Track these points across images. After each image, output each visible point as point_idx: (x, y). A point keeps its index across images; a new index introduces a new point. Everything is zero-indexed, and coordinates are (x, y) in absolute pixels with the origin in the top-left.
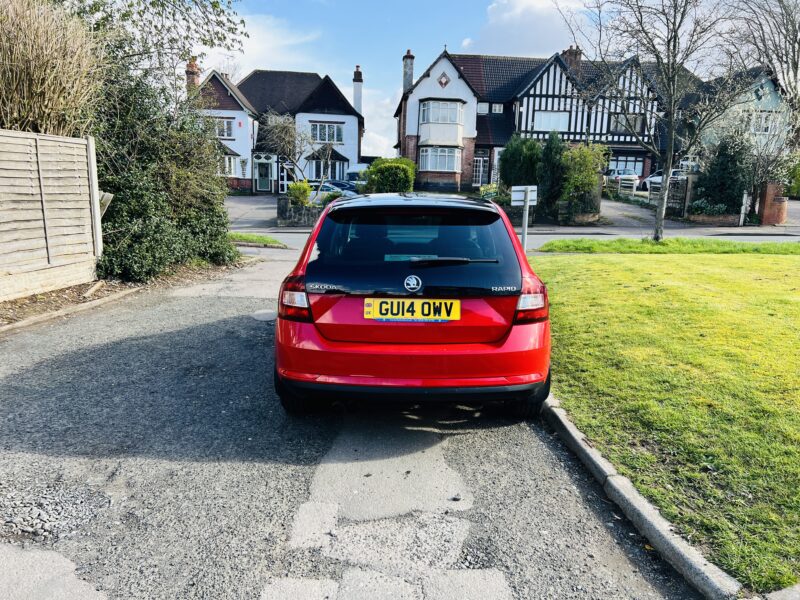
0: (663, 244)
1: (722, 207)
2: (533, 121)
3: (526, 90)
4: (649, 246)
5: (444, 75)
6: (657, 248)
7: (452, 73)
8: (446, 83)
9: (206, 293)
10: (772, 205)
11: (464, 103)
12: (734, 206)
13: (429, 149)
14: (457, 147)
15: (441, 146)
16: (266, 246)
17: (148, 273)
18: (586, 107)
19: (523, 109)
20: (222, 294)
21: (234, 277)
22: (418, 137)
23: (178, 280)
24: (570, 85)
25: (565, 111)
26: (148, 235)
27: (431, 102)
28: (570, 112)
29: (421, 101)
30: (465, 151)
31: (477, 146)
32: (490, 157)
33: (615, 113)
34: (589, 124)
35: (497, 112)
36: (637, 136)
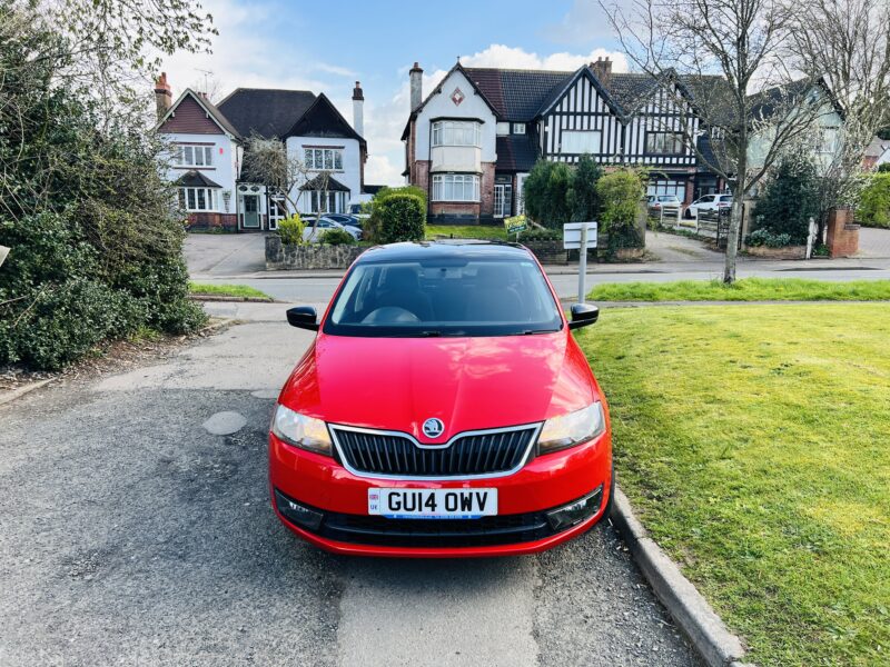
0: (738, 288)
1: (786, 237)
2: (560, 142)
3: (551, 107)
4: (720, 290)
5: (457, 91)
6: (732, 293)
7: (467, 89)
8: (461, 100)
9: (148, 383)
10: (842, 234)
11: (482, 122)
12: (799, 236)
13: (443, 176)
14: (474, 173)
15: (457, 173)
16: (246, 300)
17: (63, 358)
18: (619, 125)
19: (549, 129)
20: (170, 385)
21: (195, 352)
22: (430, 162)
23: (112, 363)
24: (601, 100)
25: (596, 130)
26: (62, 304)
27: (444, 122)
28: (602, 131)
29: (432, 121)
30: (484, 178)
31: (497, 172)
32: (512, 184)
33: (652, 132)
34: (623, 145)
35: (519, 132)
36: (678, 156)
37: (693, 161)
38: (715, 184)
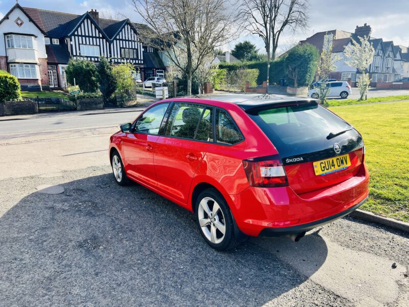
2: (79, 50)
3: (72, 32)
5: (19, 19)
7: (25, 19)
8: (21, 24)
11: (36, 37)
13: (17, 65)
14: (36, 64)
15: (25, 63)
18: (108, 44)
19: (73, 43)
22: (7, 57)
24: (97, 31)
25: (97, 45)
27: (13, 36)
28: (100, 46)
29: (5, 34)
30: (41, 67)
31: (48, 64)
32: (57, 70)
33: (123, 48)
34: (110, 53)
35: (56, 43)
36: (135, 60)
37: (142, 62)
38: (152, 72)
